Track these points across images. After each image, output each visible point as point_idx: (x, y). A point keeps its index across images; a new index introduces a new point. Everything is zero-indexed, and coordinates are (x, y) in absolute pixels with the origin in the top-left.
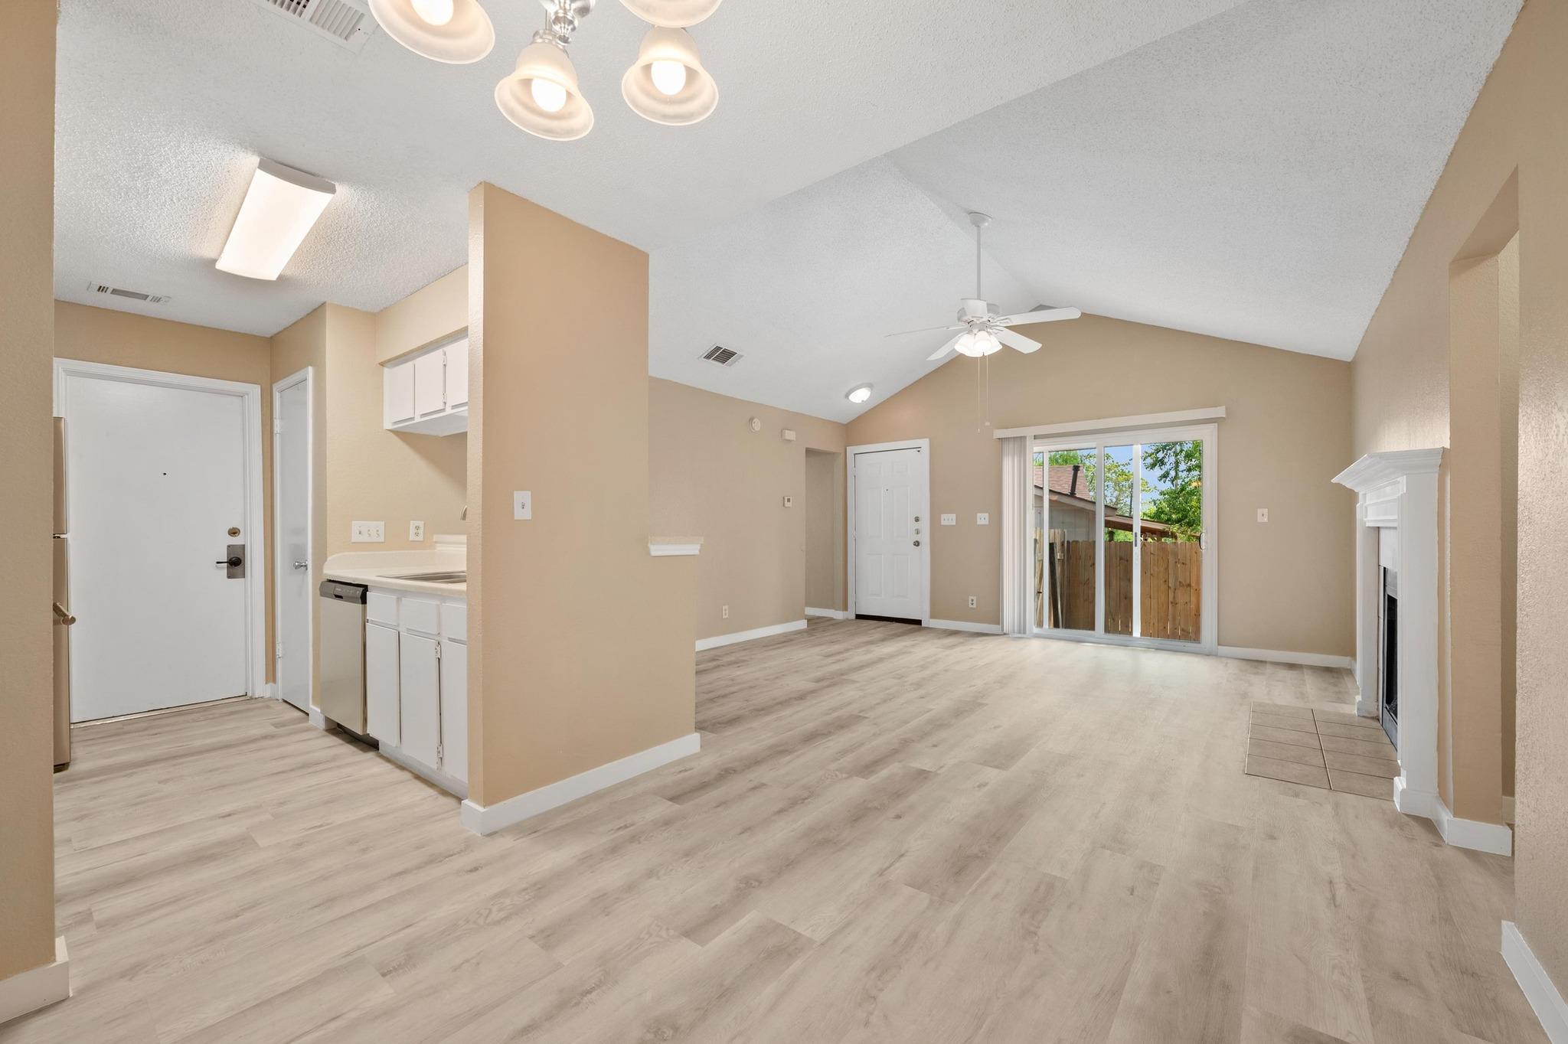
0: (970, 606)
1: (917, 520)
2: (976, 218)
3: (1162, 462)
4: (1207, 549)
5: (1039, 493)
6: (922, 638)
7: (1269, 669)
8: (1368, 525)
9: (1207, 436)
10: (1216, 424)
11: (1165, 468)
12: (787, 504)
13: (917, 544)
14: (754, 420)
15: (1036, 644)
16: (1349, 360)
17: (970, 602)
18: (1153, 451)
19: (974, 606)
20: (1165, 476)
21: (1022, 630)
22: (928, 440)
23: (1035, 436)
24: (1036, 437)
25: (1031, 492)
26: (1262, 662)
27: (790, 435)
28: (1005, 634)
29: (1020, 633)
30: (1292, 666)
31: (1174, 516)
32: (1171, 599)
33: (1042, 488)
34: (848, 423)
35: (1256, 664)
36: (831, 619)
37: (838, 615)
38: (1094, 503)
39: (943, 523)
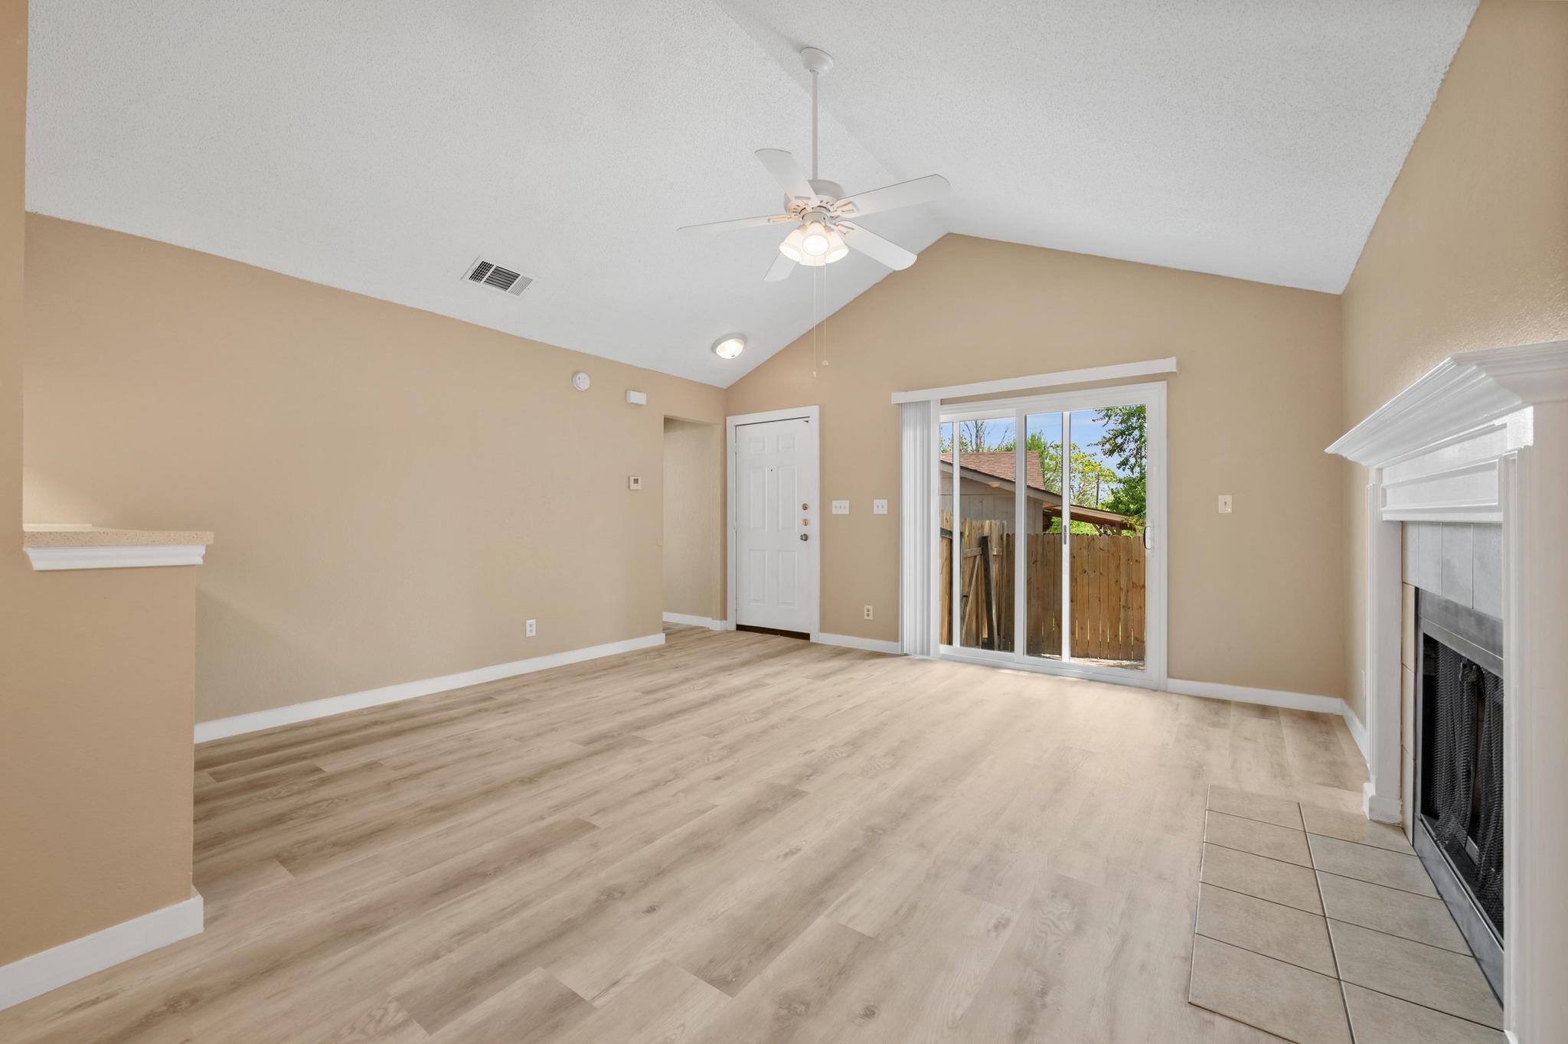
0: (866, 617)
1: (805, 507)
2: (810, 54)
3: (1120, 448)
4: (1153, 548)
5: (947, 468)
6: (797, 661)
7: (1233, 716)
8: (1386, 517)
9: (1154, 399)
10: (1165, 382)
11: (1125, 455)
12: (633, 486)
13: (805, 538)
14: (580, 375)
15: (940, 669)
16: (1339, 292)
17: (866, 612)
18: (1111, 436)
19: (871, 617)
20: (1124, 463)
21: (926, 650)
22: (817, 407)
23: (941, 400)
24: (943, 402)
25: (936, 469)
26: (1224, 703)
27: (638, 398)
28: (906, 655)
29: (922, 653)
30: (1264, 711)
31: (1132, 506)
32: (1123, 603)
33: (951, 464)
34: (728, 388)
35: (1214, 706)
36: (707, 630)
37: (716, 625)
38: (1014, 483)
39: (834, 512)
